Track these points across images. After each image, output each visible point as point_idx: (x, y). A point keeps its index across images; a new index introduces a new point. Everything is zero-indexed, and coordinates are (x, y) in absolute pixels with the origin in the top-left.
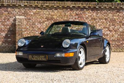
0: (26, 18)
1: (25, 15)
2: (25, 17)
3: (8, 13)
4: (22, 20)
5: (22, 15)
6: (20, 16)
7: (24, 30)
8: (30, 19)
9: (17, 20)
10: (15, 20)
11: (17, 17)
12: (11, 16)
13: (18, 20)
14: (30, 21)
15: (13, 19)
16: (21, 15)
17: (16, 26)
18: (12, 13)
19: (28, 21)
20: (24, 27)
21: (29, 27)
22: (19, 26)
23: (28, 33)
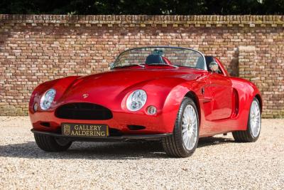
0: (259, 49)
1: (257, 43)
2: (257, 47)
3: (224, 42)
4: (251, 54)
5: (251, 43)
6: (247, 45)
7: (254, 73)
8: (265, 52)
9: (240, 54)
10: (237, 54)
11: (241, 48)
12: (229, 46)
13: (243, 53)
14: (267, 55)
15: (233, 52)
16: (249, 45)
17: (240, 66)
18: (232, 40)
19: (261, 55)
20: (255, 67)
21: (263, 67)
22: (246, 66)
23: (263, 78)
